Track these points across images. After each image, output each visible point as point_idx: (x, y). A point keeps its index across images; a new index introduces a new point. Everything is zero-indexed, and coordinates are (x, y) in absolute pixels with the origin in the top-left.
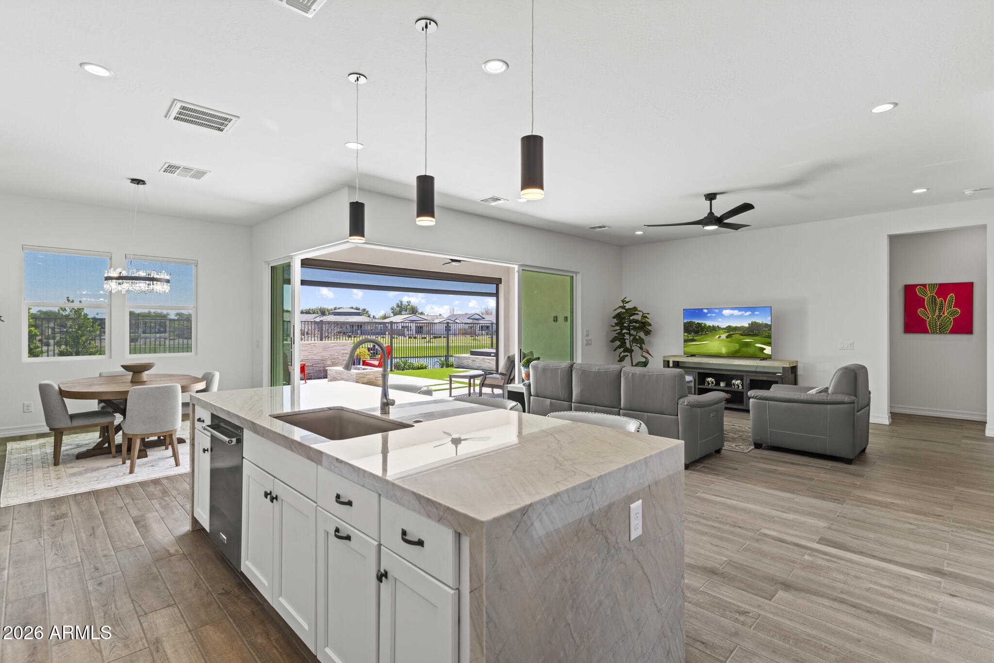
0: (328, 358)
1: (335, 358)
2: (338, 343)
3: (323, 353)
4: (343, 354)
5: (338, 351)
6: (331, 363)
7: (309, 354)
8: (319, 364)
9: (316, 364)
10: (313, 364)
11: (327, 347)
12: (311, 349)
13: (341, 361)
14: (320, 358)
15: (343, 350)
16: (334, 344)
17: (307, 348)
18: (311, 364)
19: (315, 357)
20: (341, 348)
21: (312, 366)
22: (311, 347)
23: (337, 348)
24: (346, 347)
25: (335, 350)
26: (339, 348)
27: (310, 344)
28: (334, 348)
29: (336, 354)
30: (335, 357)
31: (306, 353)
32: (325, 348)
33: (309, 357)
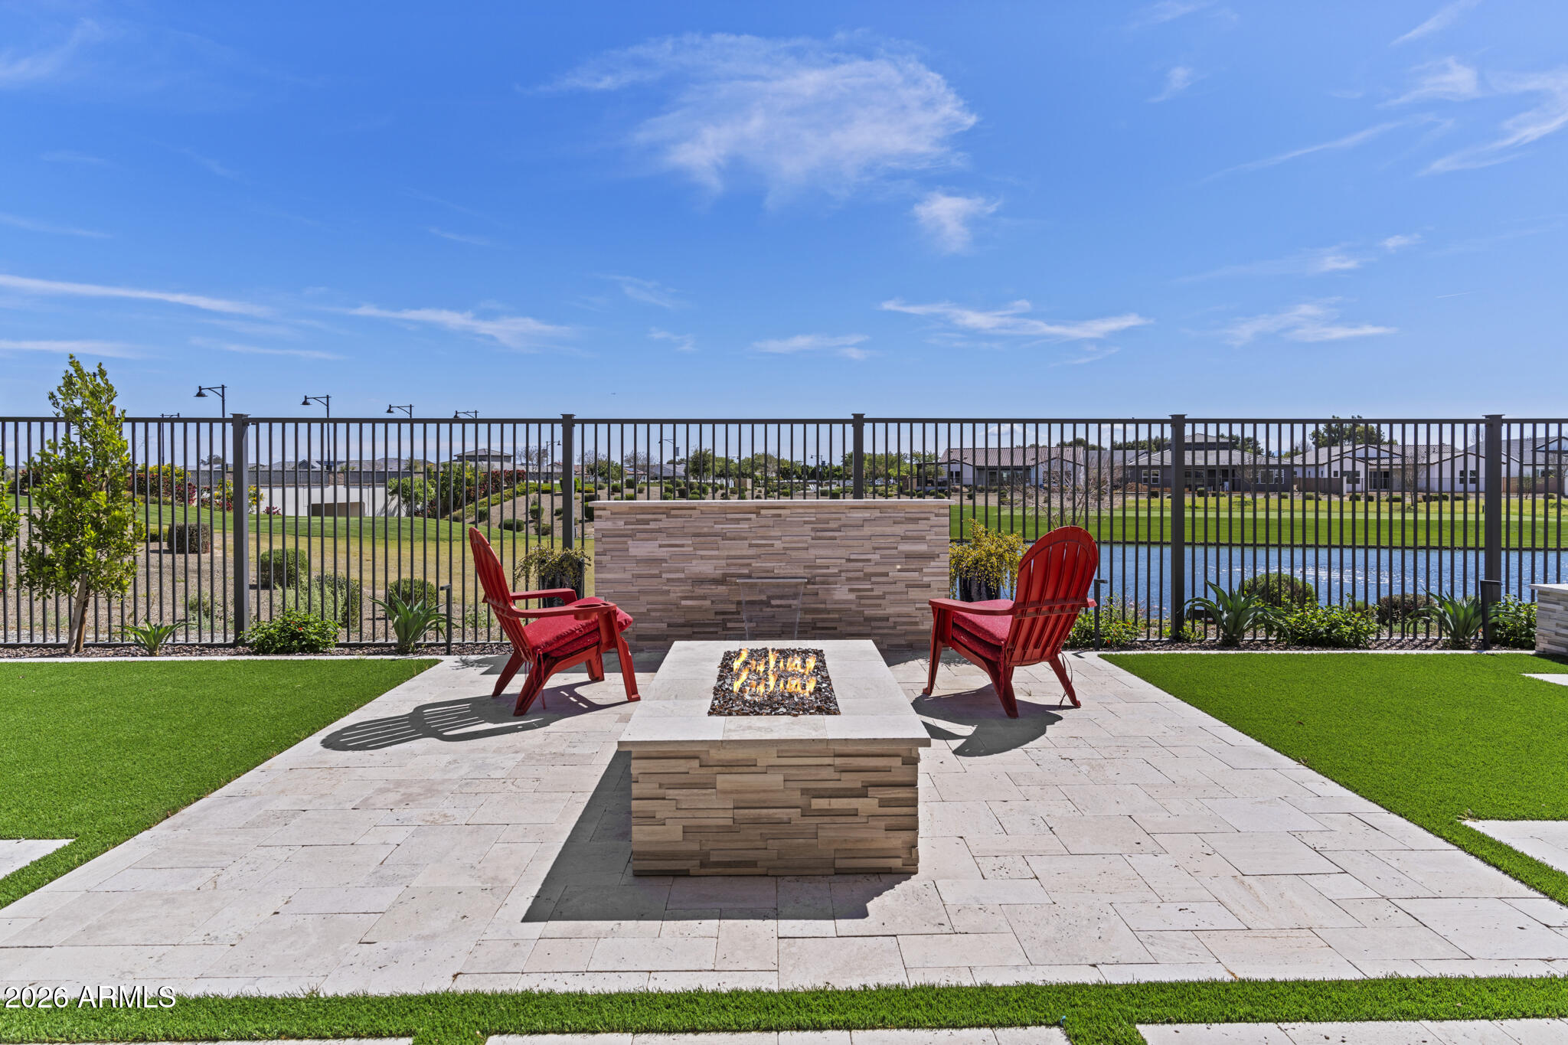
0: (838, 574)
1: (868, 576)
2: (880, 508)
3: (813, 552)
4: (909, 556)
5: (882, 542)
6: (852, 596)
7: (752, 552)
8: (795, 596)
9: (781, 597)
10: (770, 598)
11: (833, 525)
12: (761, 532)
13: (900, 587)
14: (801, 572)
15: (905, 538)
16: (867, 514)
17: (745, 526)
18: (764, 598)
19: (780, 568)
20: (899, 529)
21: (767, 604)
22: (763, 521)
23: (879, 530)
24: (922, 525)
25: (870, 538)
26: (888, 530)
27: (757, 510)
28: (867, 531)
29: (876, 557)
30: (869, 570)
31: (741, 549)
32: (822, 530)
33: (756, 564)
